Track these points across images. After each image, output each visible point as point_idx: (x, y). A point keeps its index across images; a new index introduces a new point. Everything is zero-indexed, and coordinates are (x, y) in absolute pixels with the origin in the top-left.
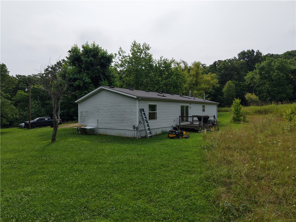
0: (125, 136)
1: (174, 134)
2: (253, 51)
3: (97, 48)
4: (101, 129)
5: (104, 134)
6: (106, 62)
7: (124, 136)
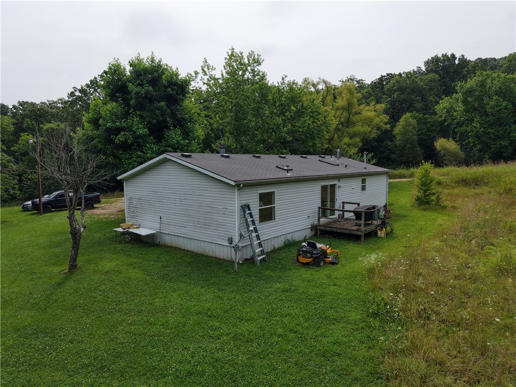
0: (214, 255)
1: (309, 258)
2: (453, 56)
3: (159, 66)
4: (167, 235)
5: (174, 245)
6: (177, 93)
7: (211, 254)
